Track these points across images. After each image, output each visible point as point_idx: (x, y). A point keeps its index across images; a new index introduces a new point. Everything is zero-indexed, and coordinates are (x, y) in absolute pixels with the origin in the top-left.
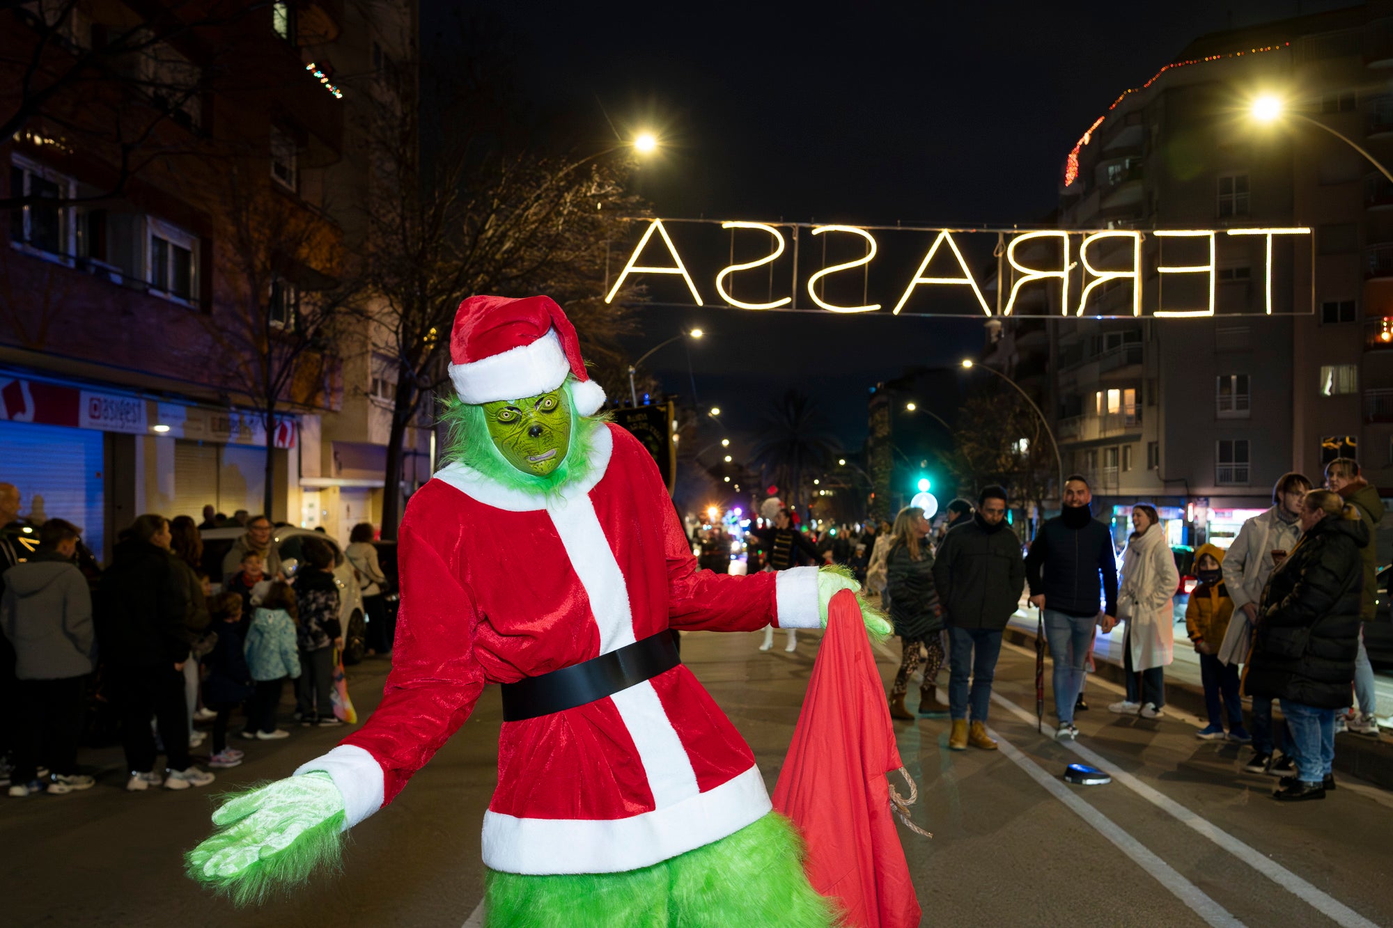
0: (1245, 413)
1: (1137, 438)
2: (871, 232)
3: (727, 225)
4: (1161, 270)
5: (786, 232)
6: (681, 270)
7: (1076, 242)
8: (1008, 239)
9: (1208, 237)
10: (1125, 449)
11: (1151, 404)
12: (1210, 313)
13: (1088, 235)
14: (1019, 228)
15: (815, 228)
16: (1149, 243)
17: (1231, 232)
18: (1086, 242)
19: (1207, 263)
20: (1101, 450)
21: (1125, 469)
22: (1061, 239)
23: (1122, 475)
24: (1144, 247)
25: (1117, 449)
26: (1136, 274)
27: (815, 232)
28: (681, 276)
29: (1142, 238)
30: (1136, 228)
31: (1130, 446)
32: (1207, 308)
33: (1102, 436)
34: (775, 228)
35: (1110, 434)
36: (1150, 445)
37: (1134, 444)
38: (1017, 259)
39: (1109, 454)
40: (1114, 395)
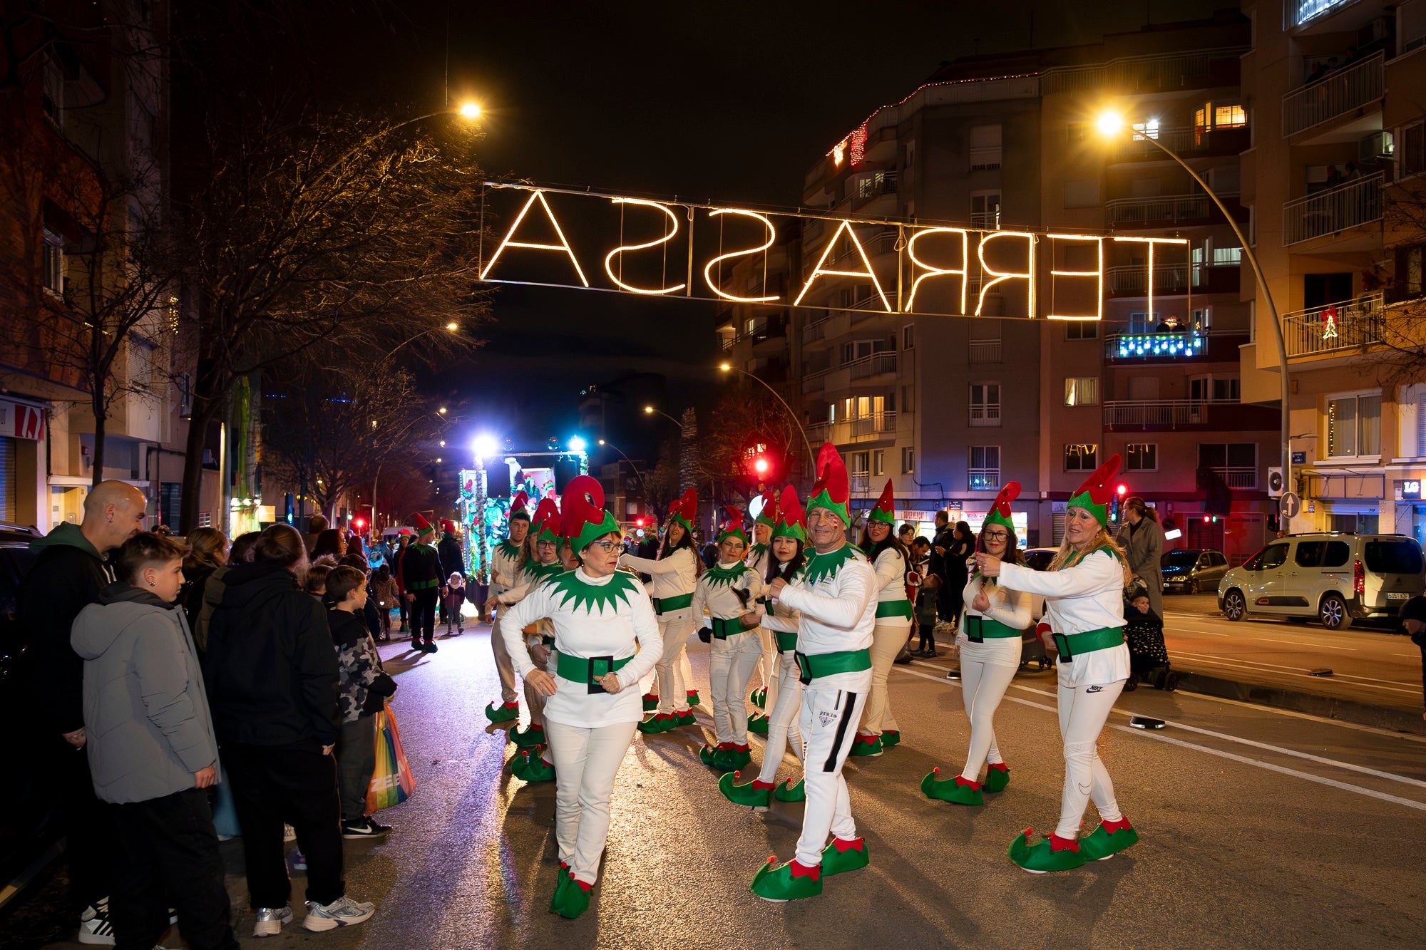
0: (995, 421)
1: (891, 443)
2: (771, 218)
3: (617, 200)
4: (1054, 273)
5: (681, 213)
6: (566, 248)
7: (974, 239)
8: (909, 233)
9: (1097, 241)
10: (876, 453)
11: (905, 410)
12: (1099, 318)
13: (985, 234)
14: (919, 223)
15: (712, 210)
16: (1042, 246)
17: (1117, 239)
18: (984, 241)
19: (1096, 269)
20: (849, 454)
21: (876, 474)
22: (960, 235)
23: (872, 478)
24: (1038, 248)
25: (868, 454)
26: (1030, 276)
27: (711, 214)
28: (566, 253)
29: (1036, 240)
30: (1030, 231)
31: (880, 451)
32: (1096, 314)
33: (853, 441)
34: (669, 207)
35: (861, 439)
36: (904, 449)
37: (886, 449)
38: (916, 255)
39: (857, 458)
40: (864, 401)
